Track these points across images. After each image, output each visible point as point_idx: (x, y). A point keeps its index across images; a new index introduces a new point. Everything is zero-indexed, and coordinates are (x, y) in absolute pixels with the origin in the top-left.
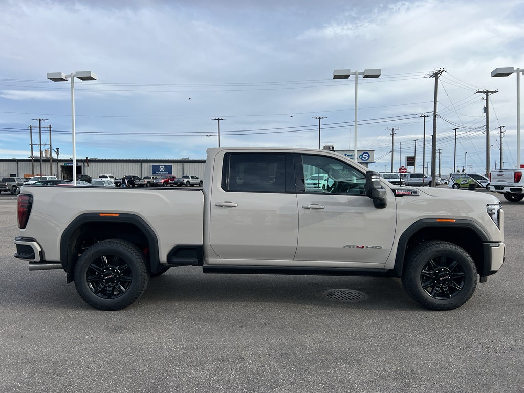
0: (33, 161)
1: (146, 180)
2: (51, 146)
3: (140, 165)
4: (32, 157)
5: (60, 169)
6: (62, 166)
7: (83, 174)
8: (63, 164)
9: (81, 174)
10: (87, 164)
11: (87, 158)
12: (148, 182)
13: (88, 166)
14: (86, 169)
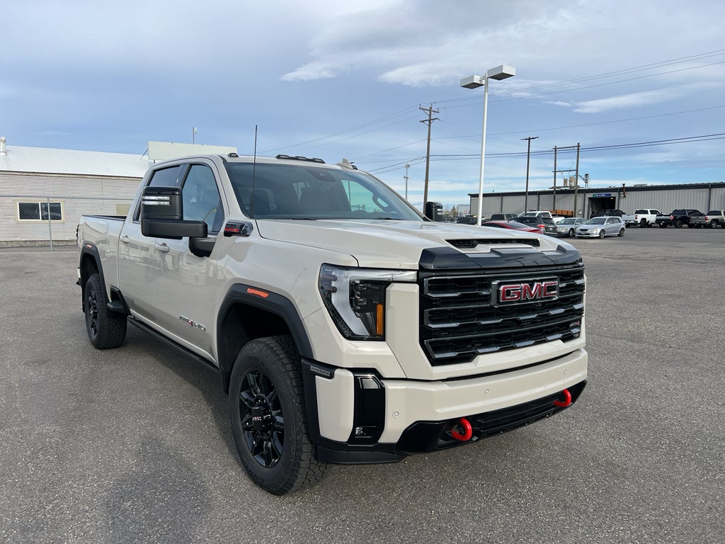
0: (555, 193)
1: (710, 218)
2: (577, 171)
3: (708, 193)
4: (555, 187)
5: (587, 202)
6: (590, 198)
7: (616, 209)
8: (591, 195)
9: (614, 208)
10: (624, 194)
11: (624, 185)
12: (713, 220)
13: (625, 197)
14: (622, 201)
